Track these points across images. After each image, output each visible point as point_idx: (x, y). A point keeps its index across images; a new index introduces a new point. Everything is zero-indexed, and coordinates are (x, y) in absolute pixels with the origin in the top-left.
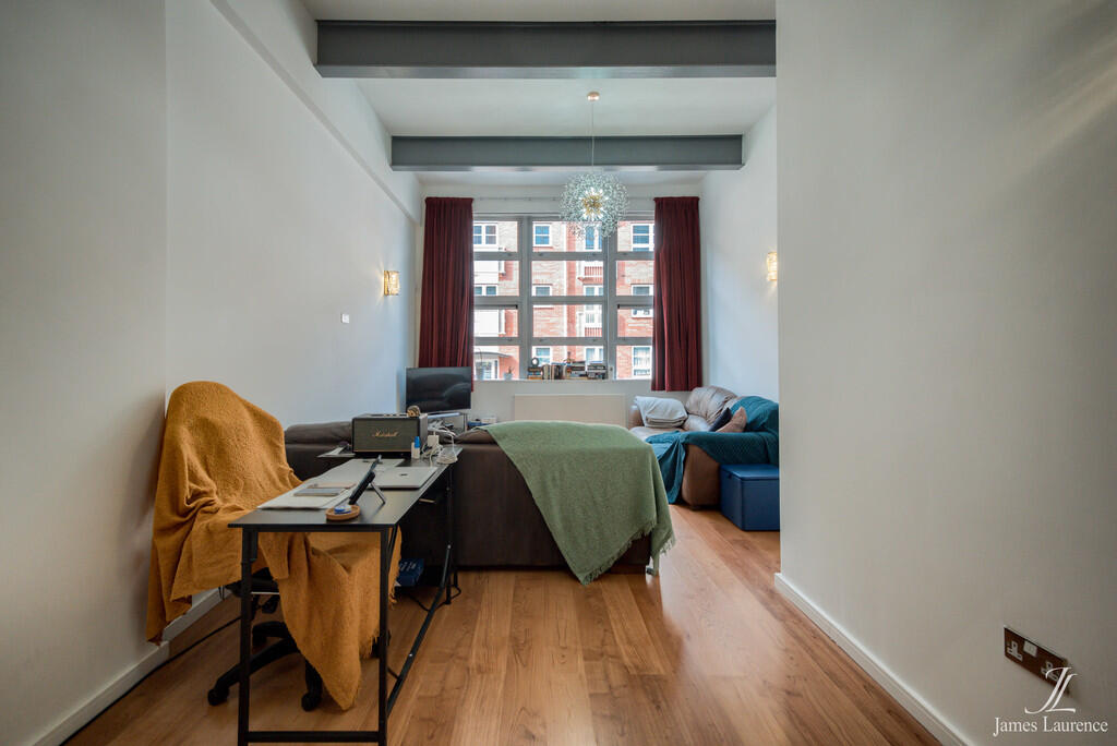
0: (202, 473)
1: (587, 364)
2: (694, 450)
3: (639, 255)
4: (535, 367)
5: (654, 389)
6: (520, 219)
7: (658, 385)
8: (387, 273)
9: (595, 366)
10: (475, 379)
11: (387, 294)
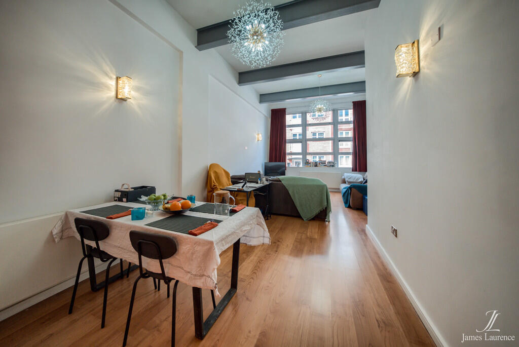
0: (215, 182)
1: (327, 162)
2: (353, 190)
3: (347, 122)
4: (308, 162)
5: (353, 171)
6: (302, 113)
7: (354, 169)
8: (258, 134)
9: (329, 162)
10: (287, 166)
11: (258, 141)
